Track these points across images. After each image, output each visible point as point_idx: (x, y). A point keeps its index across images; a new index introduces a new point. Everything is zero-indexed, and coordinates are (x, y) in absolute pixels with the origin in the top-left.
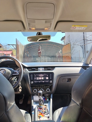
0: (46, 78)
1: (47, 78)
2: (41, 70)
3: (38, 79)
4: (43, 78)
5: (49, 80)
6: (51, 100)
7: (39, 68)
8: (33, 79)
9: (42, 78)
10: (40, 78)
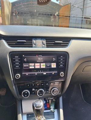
0: (50, 66)
1: (54, 65)
2: (39, 46)
3: (32, 66)
4: (43, 66)
5: (58, 69)
6: (61, 111)
7: (34, 41)
8: (21, 66)
9: (42, 64)
10: (37, 66)
